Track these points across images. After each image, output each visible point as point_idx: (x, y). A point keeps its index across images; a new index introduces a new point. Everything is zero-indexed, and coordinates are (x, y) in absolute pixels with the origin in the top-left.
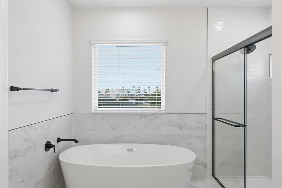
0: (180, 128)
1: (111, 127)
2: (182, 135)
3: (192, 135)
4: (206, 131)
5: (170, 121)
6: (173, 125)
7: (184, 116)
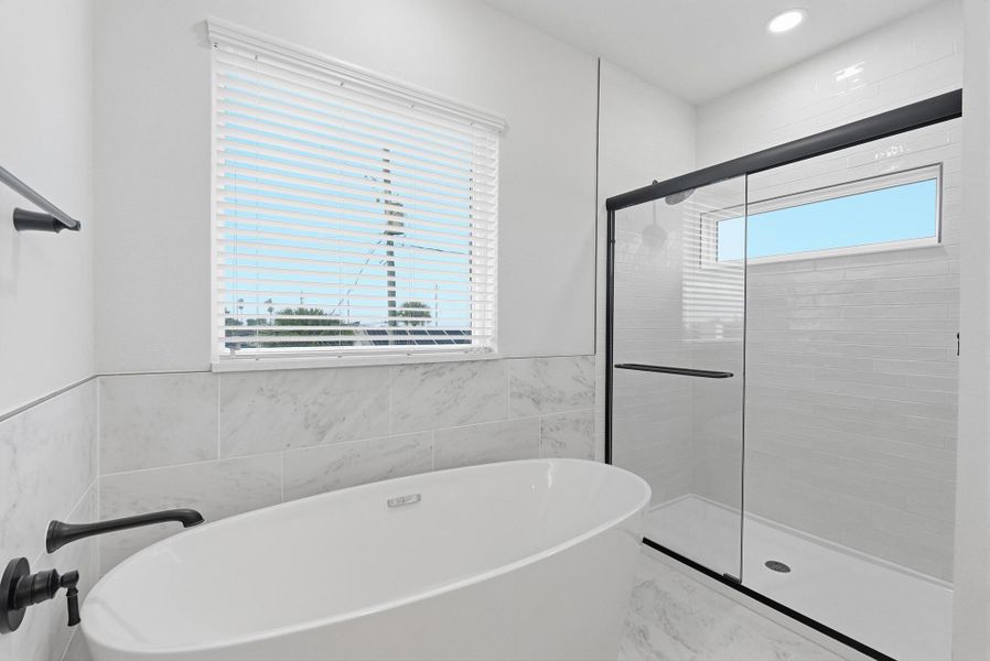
0: (537, 402)
1: (307, 427)
2: (542, 421)
3: (564, 419)
4: (594, 402)
5: (511, 383)
6: (520, 396)
7: (547, 364)
